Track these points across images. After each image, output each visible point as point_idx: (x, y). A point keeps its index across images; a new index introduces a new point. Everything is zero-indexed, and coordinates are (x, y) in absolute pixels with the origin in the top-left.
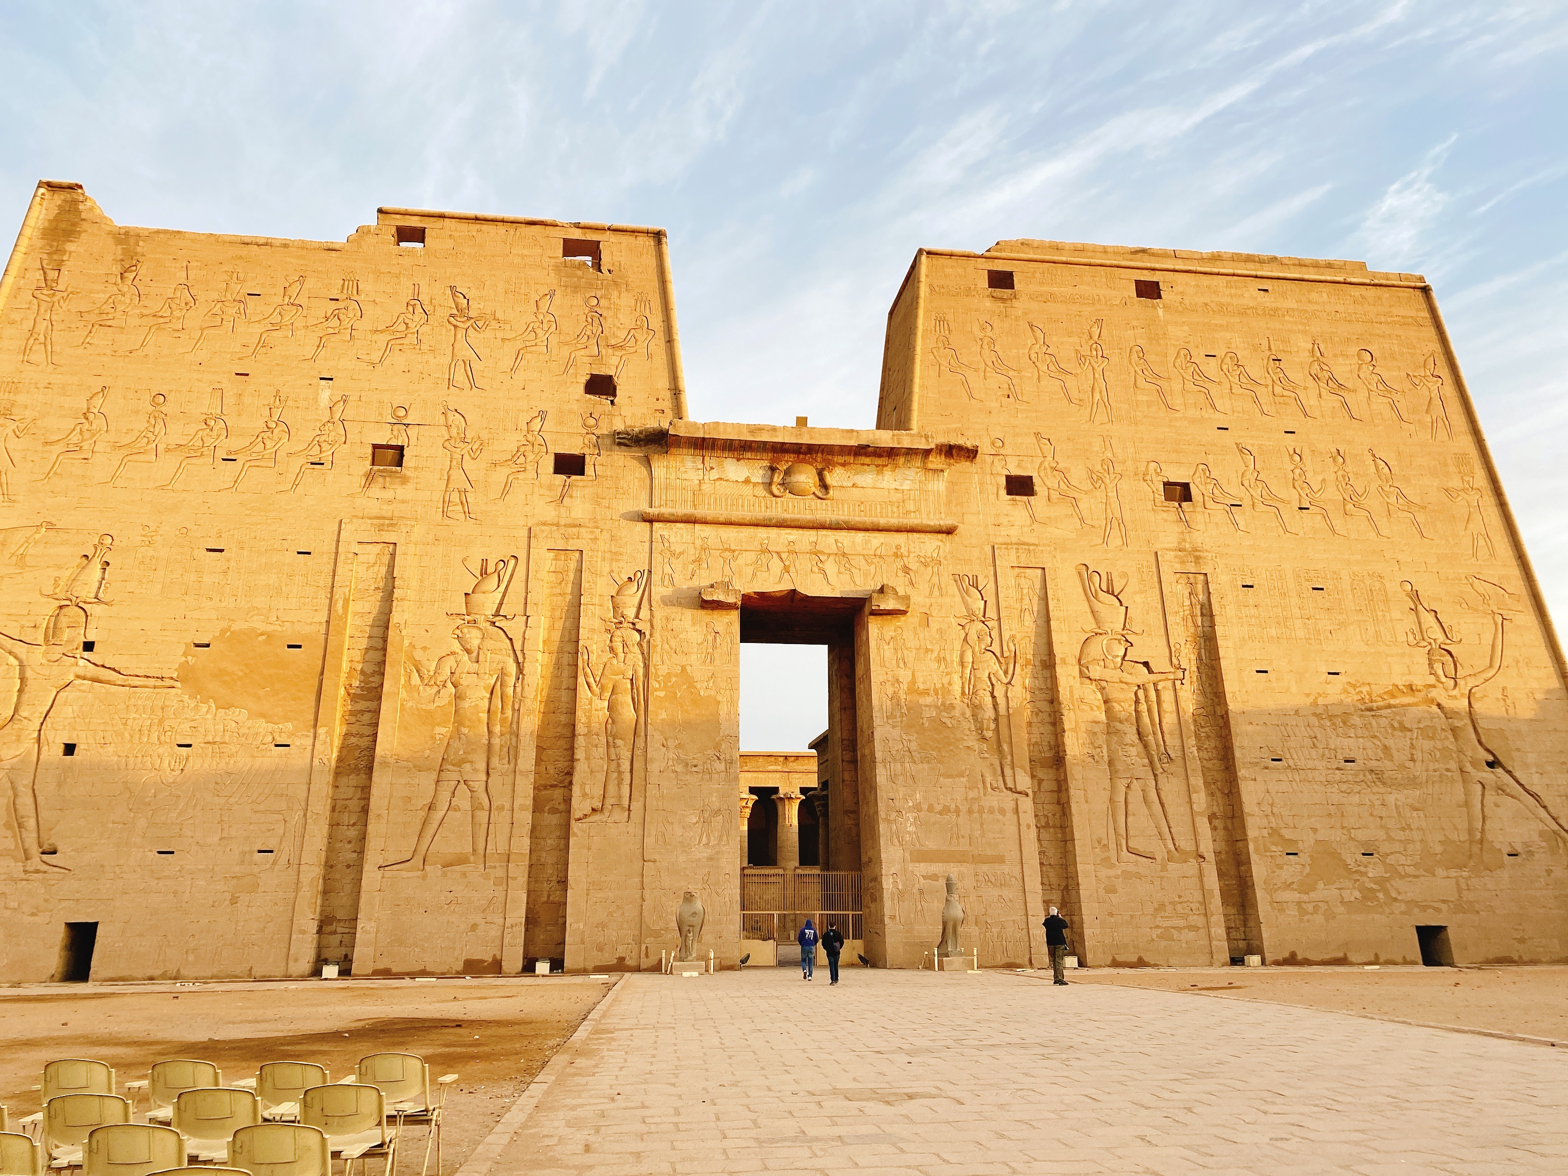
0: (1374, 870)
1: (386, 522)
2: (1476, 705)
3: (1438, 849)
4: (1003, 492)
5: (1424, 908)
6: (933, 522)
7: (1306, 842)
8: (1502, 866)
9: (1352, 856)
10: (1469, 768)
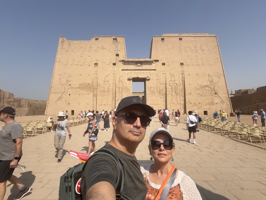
0: (200, 105)
1: (96, 71)
2: (215, 87)
3: (208, 103)
4: (162, 65)
5: (205, 109)
6: (153, 69)
7: (193, 102)
8: (215, 105)
9: (198, 104)
10: (213, 94)
